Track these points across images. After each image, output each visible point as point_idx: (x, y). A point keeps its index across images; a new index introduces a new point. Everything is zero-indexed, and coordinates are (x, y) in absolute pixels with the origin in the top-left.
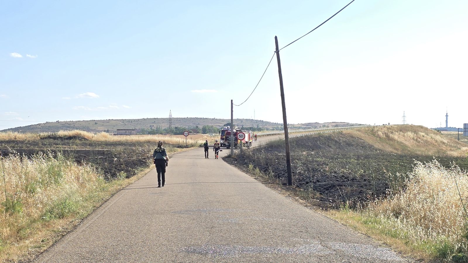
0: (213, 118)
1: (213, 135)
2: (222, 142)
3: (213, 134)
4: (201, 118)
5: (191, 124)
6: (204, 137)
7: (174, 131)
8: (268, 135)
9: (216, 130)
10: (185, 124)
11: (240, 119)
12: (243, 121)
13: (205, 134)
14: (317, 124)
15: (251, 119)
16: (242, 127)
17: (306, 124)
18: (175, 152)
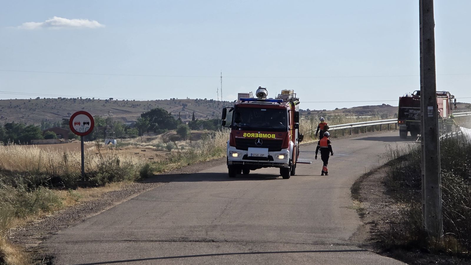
0: (108, 99)
1: (113, 143)
2: (235, 155)
3: (115, 140)
4: (75, 99)
5: (49, 117)
6: (90, 149)
7: (5, 134)
8: (356, 131)
9: (121, 128)
10: (31, 116)
11: (180, 101)
12: (189, 104)
13: (91, 140)
14: (386, 108)
15: (208, 99)
16: (193, 119)
17: (356, 110)
18: (45, 209)
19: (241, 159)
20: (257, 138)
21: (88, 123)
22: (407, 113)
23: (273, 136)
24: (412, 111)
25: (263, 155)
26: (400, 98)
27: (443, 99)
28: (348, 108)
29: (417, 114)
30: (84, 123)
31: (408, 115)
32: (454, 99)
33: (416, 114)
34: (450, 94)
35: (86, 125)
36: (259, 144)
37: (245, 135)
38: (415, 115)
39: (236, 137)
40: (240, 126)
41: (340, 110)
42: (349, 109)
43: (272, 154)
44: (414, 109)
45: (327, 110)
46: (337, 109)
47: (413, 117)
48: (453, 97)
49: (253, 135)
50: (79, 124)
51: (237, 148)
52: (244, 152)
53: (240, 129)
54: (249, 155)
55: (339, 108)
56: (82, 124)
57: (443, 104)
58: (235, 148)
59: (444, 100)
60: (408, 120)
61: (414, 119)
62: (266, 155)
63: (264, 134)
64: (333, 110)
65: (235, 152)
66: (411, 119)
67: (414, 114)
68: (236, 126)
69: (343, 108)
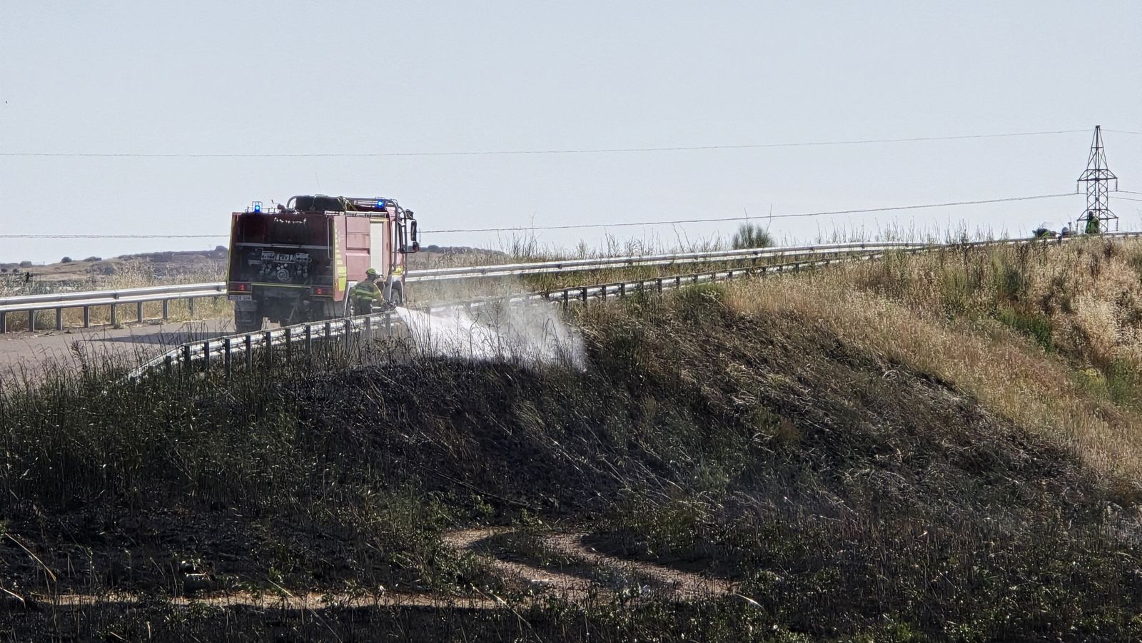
22: (256, 262)
24: (269, 254)
26: (235, 216)
27: (371, 222)
28: (105, 257)
29: (286, 265)
31: (257, 268)
32: (411, 221)
33: (283, 264)
34: (397, 207)
38: (278, 268)
41: (75, 263)
42: (107, 263)
44: (277, 251)
45: (33, 263)
46: (66, 260)
47: (273, 274)
48: (409, 214)
55: (73, 258)
57: (368, 235)
59: (372, 225)
60: (257, 281)
61: (275, 280)
64: (53, 265)
66: (266, 279)
67: (274, 267)
69: (88, 257)
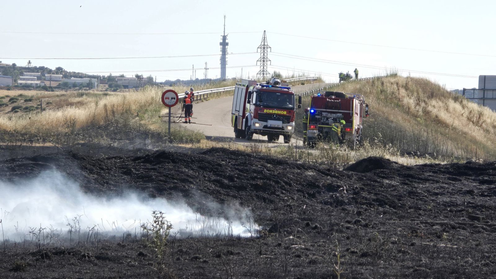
2: (257, 125)
19: (261, 128)
20: (274, 113)
21: (174, 98)
22: (320, 117)
23: (285, 113)
24: (326, 114)
25: (279, 126)
30: (172, 98)
33: (330, 118)
35: (173, 100)
36: (275, 118)
37: (265, 111)
38: (329, 119)
39: (259, 112)
40: (262, 104)
43: (284, 125)
44: (329, 112)
47: (327, 122)
49: (271, 111)
50: (168, 98)
51: (259, 120)
52: (265, 124)
53: (262, 107)
54: (269, 125)
56: (170, 99)
58: (257, 120)
60: (319, 124)
62: (281, 126)
63: (278, 111)
65: (258, 123)
66: (323, 124)
67: (327, 119)
68: (259, 104)
